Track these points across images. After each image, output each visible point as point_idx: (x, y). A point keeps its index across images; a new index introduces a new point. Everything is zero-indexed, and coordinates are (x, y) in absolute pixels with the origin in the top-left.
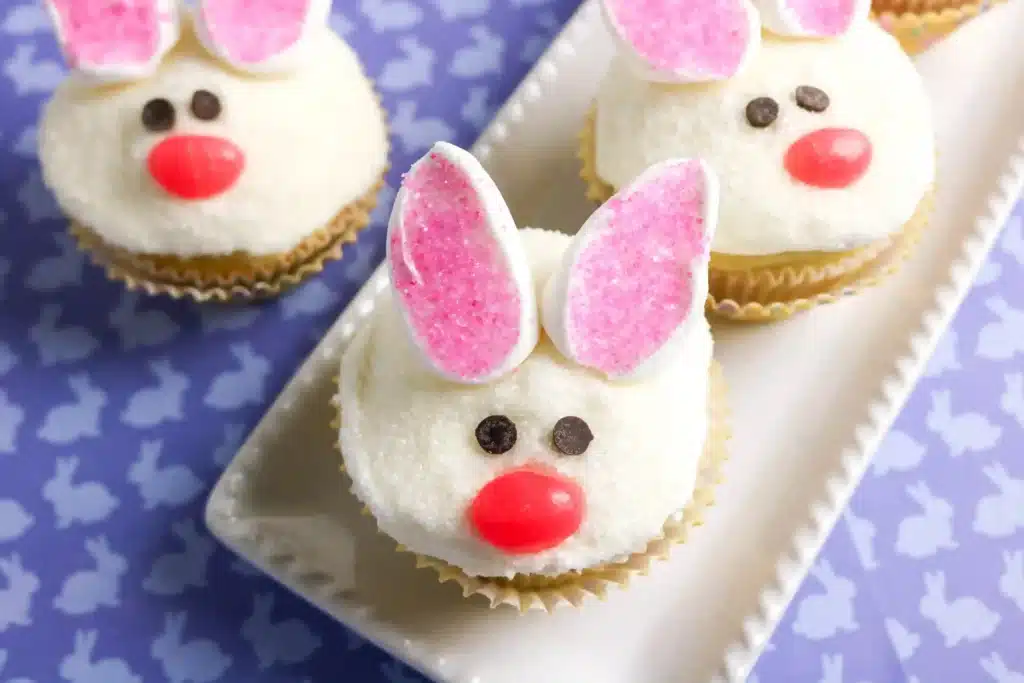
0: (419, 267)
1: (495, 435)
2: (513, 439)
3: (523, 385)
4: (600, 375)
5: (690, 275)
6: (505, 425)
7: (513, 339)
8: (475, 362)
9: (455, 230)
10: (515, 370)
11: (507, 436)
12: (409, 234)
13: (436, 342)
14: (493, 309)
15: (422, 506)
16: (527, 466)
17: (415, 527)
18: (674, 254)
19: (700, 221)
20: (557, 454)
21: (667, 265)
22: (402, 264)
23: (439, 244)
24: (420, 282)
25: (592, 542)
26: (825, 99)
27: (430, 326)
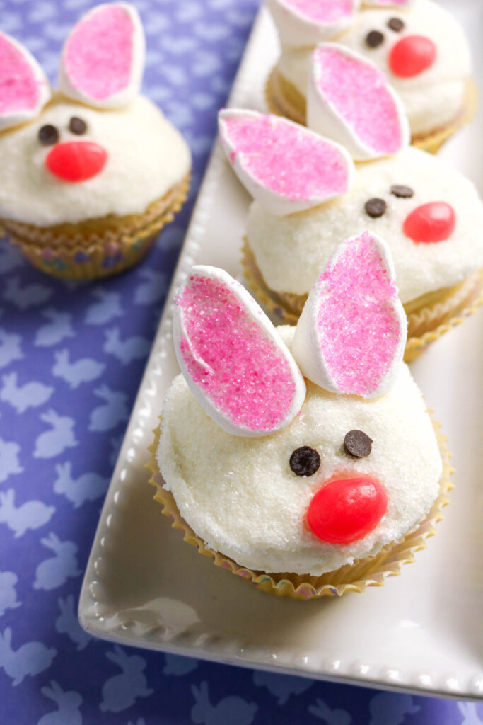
0: (206, 361)
1: (304, 462)
2: (318, 460)
3: (309, 421)
4: (357, 397)
5: (392, 309)
6: (309, 452)
7: (292, 389)
8: (270, 415)
9: (225, 324)
10: (299, 414)
11: (313, 459)
12: (192, 339)
13: (237, 411)
14: (270, 373)
15: (271, 533)
16: (334, 477)
17: (269, 551)
18: (377, 299)
19: (385, 271)
20: (352, 461)
21: (374, 308)
22: (194, 362)
23: (215, 339)
24: (211, 371)
25: (398, 516)
26: (409, 190)
27: (228, 400)
